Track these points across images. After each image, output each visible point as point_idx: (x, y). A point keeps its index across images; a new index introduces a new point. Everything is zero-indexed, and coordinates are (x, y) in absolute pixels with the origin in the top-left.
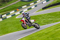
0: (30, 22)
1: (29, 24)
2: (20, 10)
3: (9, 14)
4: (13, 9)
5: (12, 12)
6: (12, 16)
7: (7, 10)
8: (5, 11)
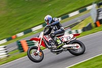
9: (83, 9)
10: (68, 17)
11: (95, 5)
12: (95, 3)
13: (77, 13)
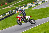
0: (26, 19)
1: (24, 20)
2: (35, 3)
3: (27, 6)
4: (30, 2)
5: (29, 5)
6: (29, 7)
7: (25, 3)
8: (23, 4)
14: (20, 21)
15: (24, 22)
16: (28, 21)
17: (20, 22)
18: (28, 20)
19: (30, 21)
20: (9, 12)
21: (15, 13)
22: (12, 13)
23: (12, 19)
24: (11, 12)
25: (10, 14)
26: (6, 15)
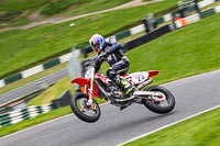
0: (122, 87)
9: (51, 62)
10: (20, 77)
11: (77, 53)
12: (77, 48)
13: (39, 68)
14: (90, 101)
15: (115, 103)
16: (133, 101)
17: (88, 107)
18: (132, 92)
19: (144, 100)
20: (144, 22)
21: (172, 27)
22: (160, 26)
23: (156, 52)
24: (153, 21)
25: (147, 30)
26: (129, 34)
